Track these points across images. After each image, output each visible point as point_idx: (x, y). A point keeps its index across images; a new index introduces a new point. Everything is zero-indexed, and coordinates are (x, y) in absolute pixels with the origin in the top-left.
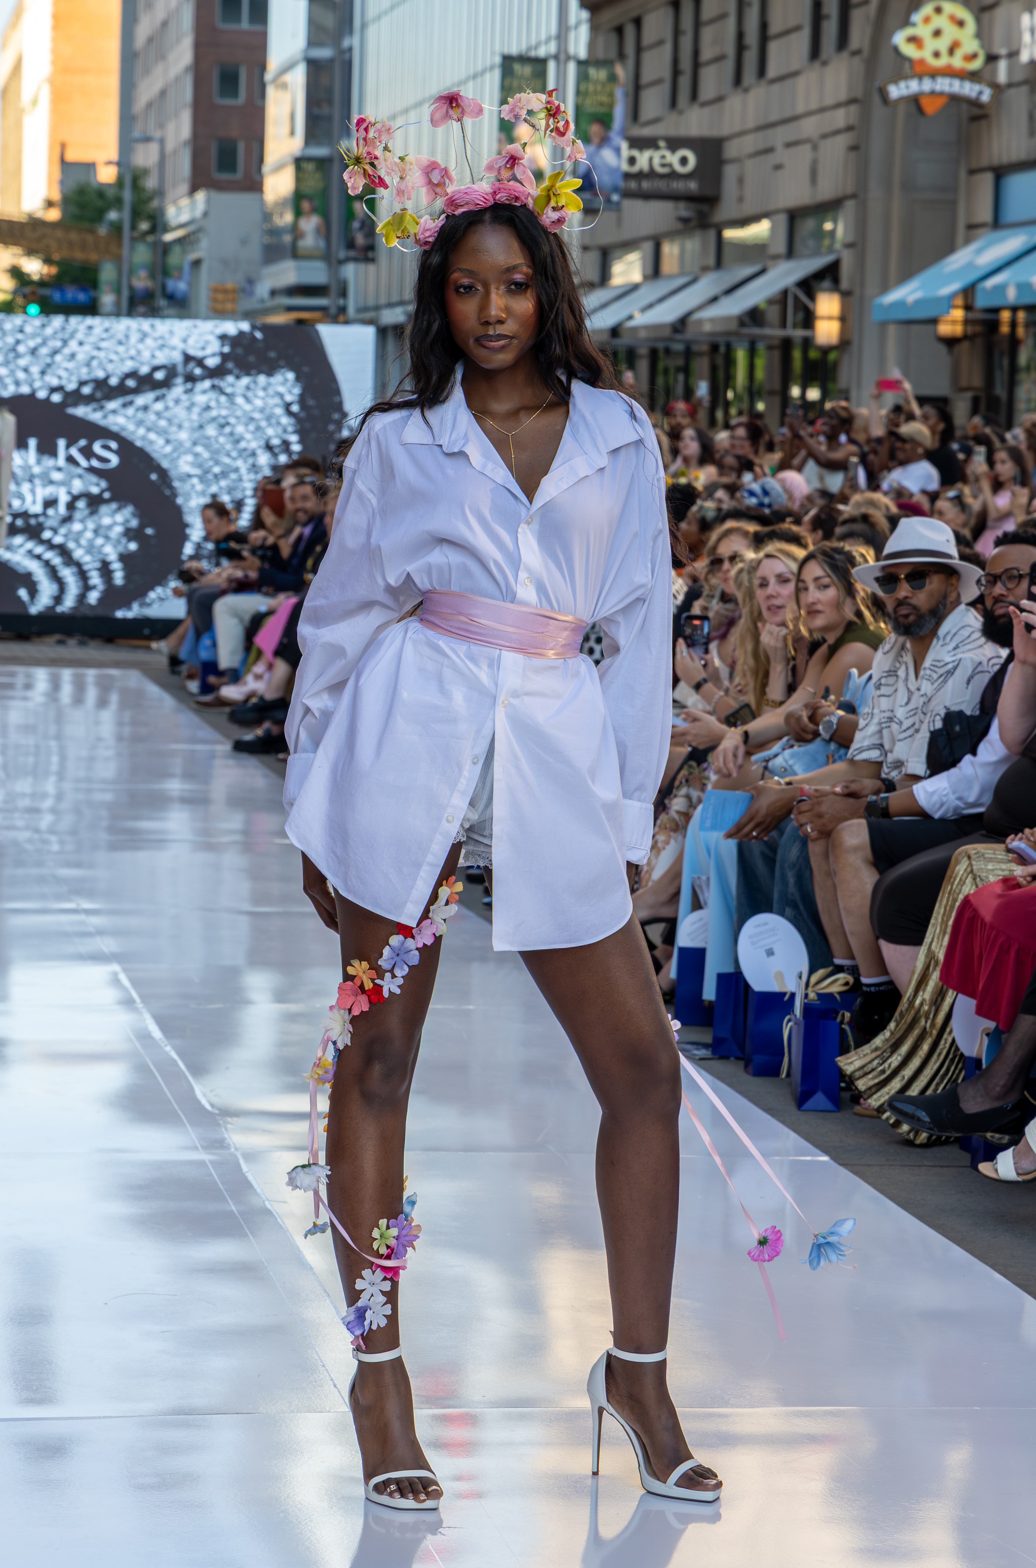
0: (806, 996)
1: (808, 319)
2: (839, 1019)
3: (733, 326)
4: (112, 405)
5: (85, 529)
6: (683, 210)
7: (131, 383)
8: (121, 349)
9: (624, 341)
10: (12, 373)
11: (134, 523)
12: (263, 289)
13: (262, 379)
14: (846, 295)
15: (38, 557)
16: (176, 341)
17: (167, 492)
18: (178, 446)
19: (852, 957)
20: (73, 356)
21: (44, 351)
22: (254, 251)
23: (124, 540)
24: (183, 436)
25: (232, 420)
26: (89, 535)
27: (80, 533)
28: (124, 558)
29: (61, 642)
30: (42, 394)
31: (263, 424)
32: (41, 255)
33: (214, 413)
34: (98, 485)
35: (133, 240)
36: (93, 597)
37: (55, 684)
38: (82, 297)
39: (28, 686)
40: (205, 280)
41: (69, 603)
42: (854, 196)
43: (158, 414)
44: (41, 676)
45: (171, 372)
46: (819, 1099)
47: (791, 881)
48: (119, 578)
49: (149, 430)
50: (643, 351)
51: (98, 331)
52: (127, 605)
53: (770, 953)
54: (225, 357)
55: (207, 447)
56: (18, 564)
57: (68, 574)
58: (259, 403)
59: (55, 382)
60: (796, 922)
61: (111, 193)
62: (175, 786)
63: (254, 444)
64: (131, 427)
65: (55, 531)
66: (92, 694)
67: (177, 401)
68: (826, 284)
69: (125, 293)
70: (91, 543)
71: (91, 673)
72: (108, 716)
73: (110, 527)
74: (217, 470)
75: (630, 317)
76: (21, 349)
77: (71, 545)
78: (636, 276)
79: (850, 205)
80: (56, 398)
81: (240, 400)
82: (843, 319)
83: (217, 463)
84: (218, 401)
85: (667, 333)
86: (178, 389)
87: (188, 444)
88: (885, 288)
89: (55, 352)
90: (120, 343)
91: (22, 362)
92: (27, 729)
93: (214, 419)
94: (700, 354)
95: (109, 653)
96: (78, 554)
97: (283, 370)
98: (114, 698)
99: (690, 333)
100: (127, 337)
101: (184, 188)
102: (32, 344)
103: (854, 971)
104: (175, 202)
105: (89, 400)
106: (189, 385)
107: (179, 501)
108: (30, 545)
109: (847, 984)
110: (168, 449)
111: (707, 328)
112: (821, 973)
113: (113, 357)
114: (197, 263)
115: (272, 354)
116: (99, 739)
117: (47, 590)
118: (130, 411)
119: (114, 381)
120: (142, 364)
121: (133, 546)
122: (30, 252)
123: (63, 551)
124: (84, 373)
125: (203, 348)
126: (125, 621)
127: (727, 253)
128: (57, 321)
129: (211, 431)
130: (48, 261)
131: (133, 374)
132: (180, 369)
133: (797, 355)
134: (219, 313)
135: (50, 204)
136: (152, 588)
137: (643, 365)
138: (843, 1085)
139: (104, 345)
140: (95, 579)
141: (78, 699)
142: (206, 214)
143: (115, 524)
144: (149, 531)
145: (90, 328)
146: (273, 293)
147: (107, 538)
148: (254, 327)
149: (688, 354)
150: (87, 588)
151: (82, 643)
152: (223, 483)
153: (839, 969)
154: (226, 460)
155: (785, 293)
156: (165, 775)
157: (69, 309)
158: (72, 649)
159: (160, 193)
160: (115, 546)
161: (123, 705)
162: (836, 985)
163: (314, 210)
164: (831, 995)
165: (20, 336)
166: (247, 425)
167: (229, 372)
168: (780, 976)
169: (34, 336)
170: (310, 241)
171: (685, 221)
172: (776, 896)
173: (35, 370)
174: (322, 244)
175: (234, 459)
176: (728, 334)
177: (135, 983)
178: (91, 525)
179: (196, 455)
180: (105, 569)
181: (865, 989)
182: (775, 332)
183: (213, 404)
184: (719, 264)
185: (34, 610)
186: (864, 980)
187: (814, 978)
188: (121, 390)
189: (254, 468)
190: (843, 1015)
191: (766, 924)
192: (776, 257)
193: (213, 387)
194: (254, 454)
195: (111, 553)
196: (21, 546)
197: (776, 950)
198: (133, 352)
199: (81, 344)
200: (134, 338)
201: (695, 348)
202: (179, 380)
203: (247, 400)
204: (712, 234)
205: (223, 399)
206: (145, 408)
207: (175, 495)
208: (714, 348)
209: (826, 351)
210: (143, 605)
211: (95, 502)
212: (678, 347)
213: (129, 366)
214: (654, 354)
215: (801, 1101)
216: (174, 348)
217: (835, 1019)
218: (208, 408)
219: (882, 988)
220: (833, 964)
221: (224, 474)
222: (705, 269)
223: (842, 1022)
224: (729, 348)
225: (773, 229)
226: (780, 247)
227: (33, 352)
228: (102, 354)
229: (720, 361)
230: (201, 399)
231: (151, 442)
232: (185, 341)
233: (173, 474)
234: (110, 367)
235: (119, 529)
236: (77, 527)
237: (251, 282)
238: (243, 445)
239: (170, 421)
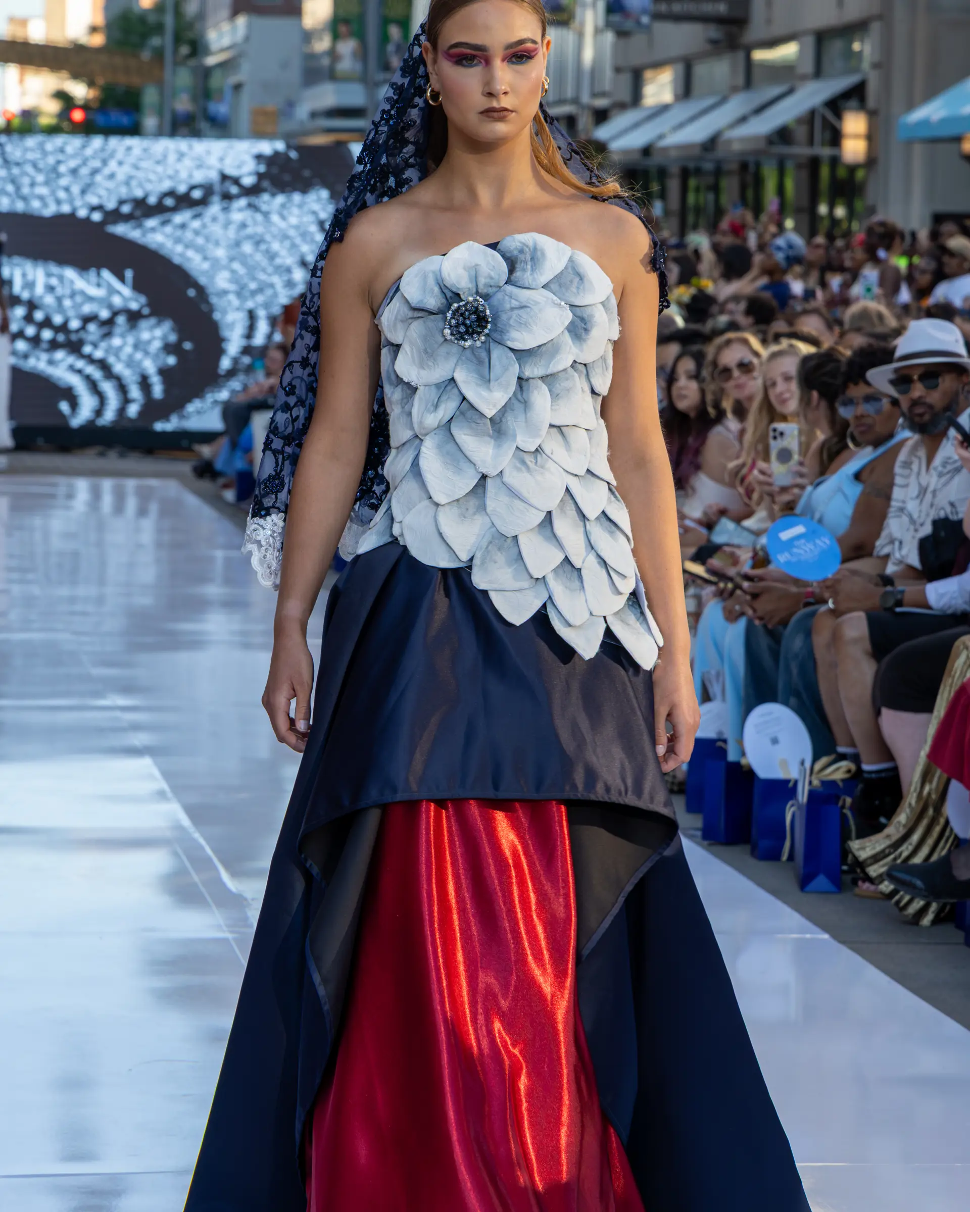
0: (810, 783)
1: (836, 137)
2: (840, 803)
3: (762, 145)
4: (151, 223)
5: (125, 344)
6: (713, 31)
7: (169, 202)
8: (160, 169)
9: (655, 160)
10: (53, 193)
11: (173, 338)
12: (302, 112)
13: (297, 197)
14: (872, 114)
15: (79, 372)
16: (213, 161)
17: (204, 307)
18: (216, 264)
19: (853, 744)
20: (112, 176)
21: (84, 171)
22: (295, 74)
23: (162, 355)
24: (221, 253)
25: (268, 237)
26: (128, 350)
27: (120, 349)
28: (164, 372)
29: (102, 454)
30: (82, 213)
31: (298, 241)
32: (85, 79)
33: (249, 231)
34: (136, 300)
35: (176, 64)
36: (133, 410)
37: (96, 495)
38: (125, 120)
39: (70, 496)
40: (247, 103)
41: (109, 415)
42: (879, 17)
43: (197, 233)
44: (82, 486)
45: (208, 190)
46: (821, 881)
47: (795, 670)
48: (158, 391)
49: (187, 246)
50: (675, 170)
51: (137, 151)
52: (165, 417)
53: (775, 741)
54: (260, 176)
55: (244, 264)
56: (59, 379)
57: (108, 388)
58: (293, 220)
59: (94, 200)
60: (801, 711)
61: (152, 19)
62: (213, 590)
63: (289, 260)
64: (169, 244)
65: (95, 346)
66: (131, 504)
67: (214, 219)
68: (853, 103)
69: (168, 118)
70: (130, 357)
71: (131, 484)
72: (148, 525)
73: (149, 342)
74: (253, 286)
75: (661, 137)
76: (62, 169)
77: (111, 360)
78: (667, 97)
79: (875, 27)
80: (97, 217)
81: (275, 218)
82: (870, 137)
83: (254, 279)
84: (253, 219)
85: (697, 152)
86: (215, 208)
87: (224, 262)
88: (911, 106)
89: (95, 172)
90: (158, 162)
91: (64, 182)
92: (68, 536)
93: (249, 237)
94: (729, 173)
95: (148, 464)
96: (118, 368)
97: (317, 187)
98: (154, 508)
99: (720, 152)
100: (165, 156)
101: (225, 12)
102: (72, 164)
103: (856, 758)
104: (216, 25)
105: (128, 218)
106: (225, 204)
107: (217, 316)
108: (71, 359)
109: (849, 771)
110: (206, 266)
111: (736, 147)
112: (824, 760)
113: (152, 177)
114: (238, 87)
115: (307, 173)
116: (139, 546)
117: (87, 404)
118: (168, 229)
119: (152, 200)
120: (180, 182)
121: (171, 360)
122: (76, 76)
123: (103, 365)
124: (124, 192)
125: (239, 167)
126: (164, 434)
127: (756, 74)
128: (97, 142)
129: (247, 248)
130: (91, 84)
131: (171, 193)
132: (217, 188)
133: (825, 172)
134: (258, 134)
135: (94, 29)
136: (189, 400)
137: (674, 185)
138: (845, 868)
139: (143, 164)
140: (135, 392)
141: (119, 507)
142: (247, 39)
143: (153, 338)
144: (188, 346)
145: (129, 149)
146: (314, 115)
147: (146, 353)
148: (289, 147)
149: (718, 172)
150: (126, 401)
151: (122, 455)
152: (260, 299)
153: (842, 757)
154: (262, 277)
155: (812, 113)
156: (203, 579)
157: (108, 131)
158: (112, 460)
159: (201, 16)
160: (154, 361)
161: (164, 513)
162: (839, 772)
163: (351, 34)
164: (833, 783)
165: (61, 157)
166: (282, 242)
167: (264, 190)
168: (784, 764)
169: (73, 156)
170: (346, 64)
171: (714, 42)
172: (781, 685)
173: (76, 190)
174: (358, 67)
175: (270, 275)
176: (757, 152)
177: (167, 775)
178: (130, 340)
179: (233, 272)
180: (145, 383)
181: (866, 775)
182: (802, 151)
183: (249, 222)
184: (748, 84)
185: (76, 422)
186: (866, 767)
187: (818, 766)
188: (159, 209)
189: (290, 284)
190: (844, 801)
191: (771, 713)
192: (804, 78)
193: (250, 206)
194: (289, 270)
195: (150, 367)
196: (62, 360)
197: (781, 738)
198: (170, 172)
199: (120, 163)
200: (172, 158)
201: (726, 167)
202: (216, 199)
203: (283, 218)
204: (741, 55)
205: (259, 217)
206: (183, 226)
207: (211, 309)
208: (744, 166)
209: (852, 169)
210: (182, 417)
211: (134, 317)
212: (708, 166)
213: (166, 185)
214: (685, 174)
215: (804, 882)
216: (209, 168)
217: (837, 803)
218: (243, 225)
219: (883, 775)
220: (835, 752)
221: (260, 290)
222: (735, 90)
223: (843, 807)
224: (758, 165)
225: (801, 51)
226: (808, 67)
227: (74, 172)
228: (140, 174)
229: (750, 179)
230: (237, 216)
231: (189, 259)
232: (221, 159)
233: (210, 290)
234: (149, 187)
235: (157, 345)
236: (116, 341)
237: (291, 105)
238: (278, 261)
239: (207, 239)
